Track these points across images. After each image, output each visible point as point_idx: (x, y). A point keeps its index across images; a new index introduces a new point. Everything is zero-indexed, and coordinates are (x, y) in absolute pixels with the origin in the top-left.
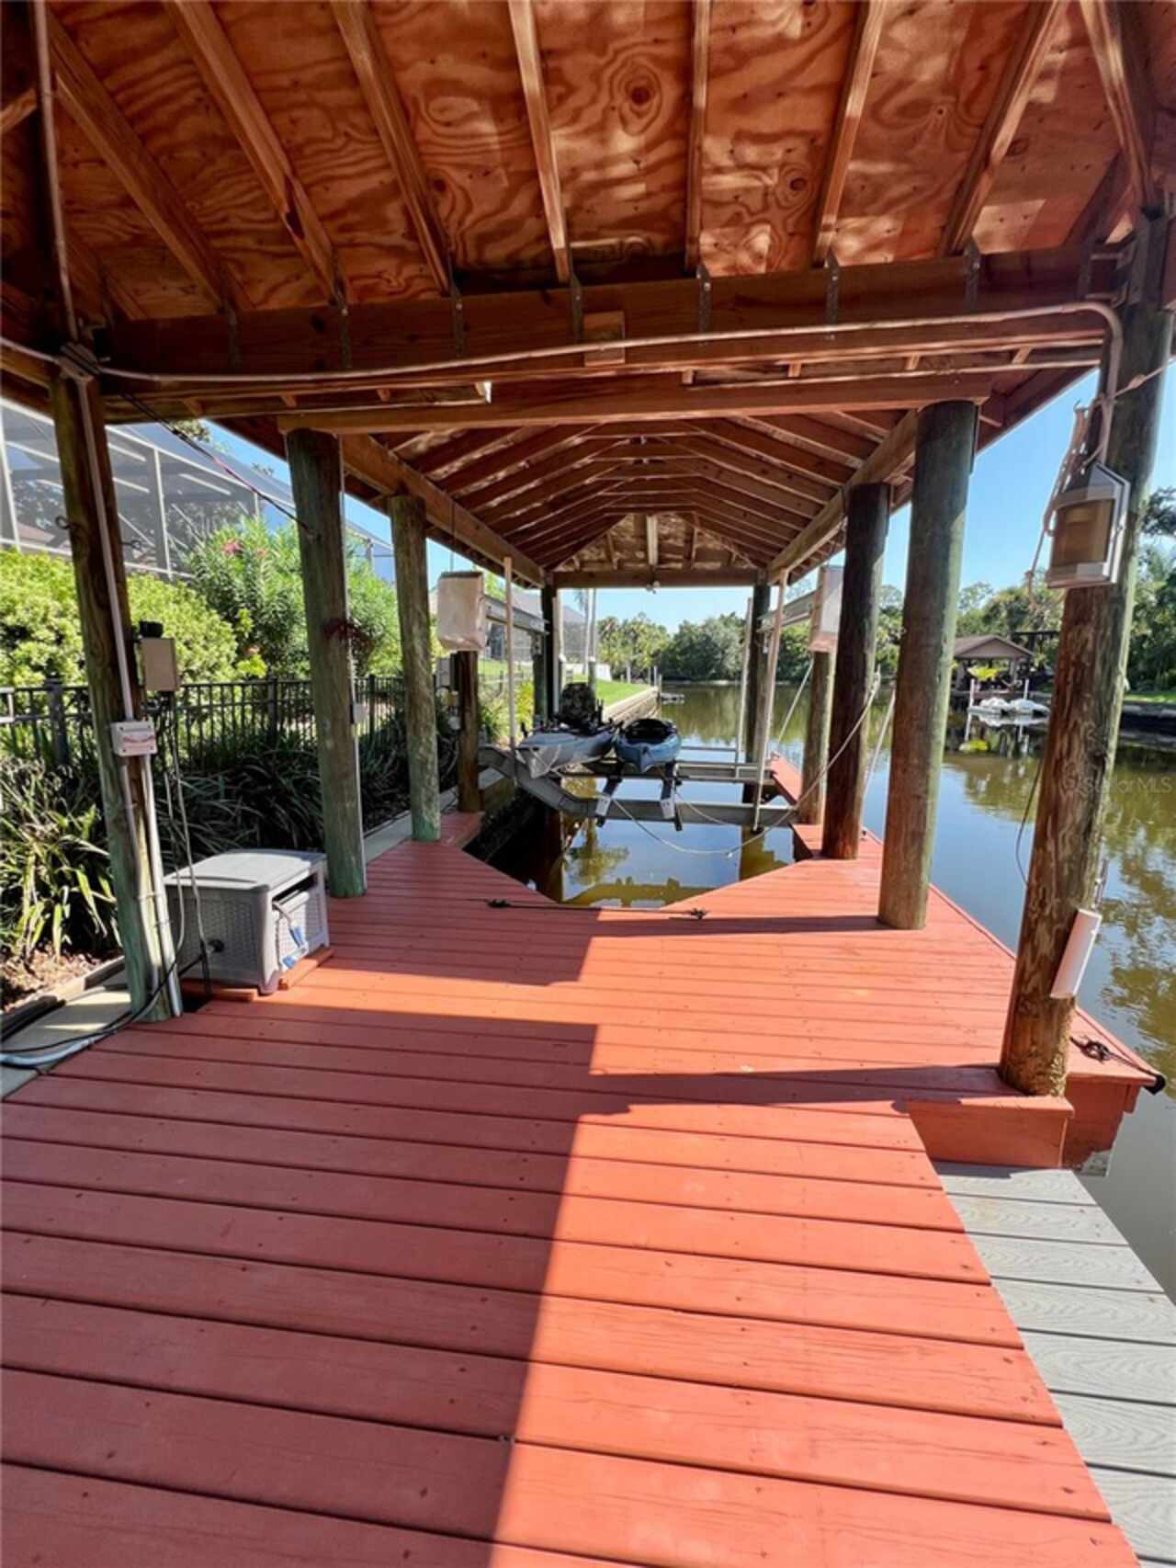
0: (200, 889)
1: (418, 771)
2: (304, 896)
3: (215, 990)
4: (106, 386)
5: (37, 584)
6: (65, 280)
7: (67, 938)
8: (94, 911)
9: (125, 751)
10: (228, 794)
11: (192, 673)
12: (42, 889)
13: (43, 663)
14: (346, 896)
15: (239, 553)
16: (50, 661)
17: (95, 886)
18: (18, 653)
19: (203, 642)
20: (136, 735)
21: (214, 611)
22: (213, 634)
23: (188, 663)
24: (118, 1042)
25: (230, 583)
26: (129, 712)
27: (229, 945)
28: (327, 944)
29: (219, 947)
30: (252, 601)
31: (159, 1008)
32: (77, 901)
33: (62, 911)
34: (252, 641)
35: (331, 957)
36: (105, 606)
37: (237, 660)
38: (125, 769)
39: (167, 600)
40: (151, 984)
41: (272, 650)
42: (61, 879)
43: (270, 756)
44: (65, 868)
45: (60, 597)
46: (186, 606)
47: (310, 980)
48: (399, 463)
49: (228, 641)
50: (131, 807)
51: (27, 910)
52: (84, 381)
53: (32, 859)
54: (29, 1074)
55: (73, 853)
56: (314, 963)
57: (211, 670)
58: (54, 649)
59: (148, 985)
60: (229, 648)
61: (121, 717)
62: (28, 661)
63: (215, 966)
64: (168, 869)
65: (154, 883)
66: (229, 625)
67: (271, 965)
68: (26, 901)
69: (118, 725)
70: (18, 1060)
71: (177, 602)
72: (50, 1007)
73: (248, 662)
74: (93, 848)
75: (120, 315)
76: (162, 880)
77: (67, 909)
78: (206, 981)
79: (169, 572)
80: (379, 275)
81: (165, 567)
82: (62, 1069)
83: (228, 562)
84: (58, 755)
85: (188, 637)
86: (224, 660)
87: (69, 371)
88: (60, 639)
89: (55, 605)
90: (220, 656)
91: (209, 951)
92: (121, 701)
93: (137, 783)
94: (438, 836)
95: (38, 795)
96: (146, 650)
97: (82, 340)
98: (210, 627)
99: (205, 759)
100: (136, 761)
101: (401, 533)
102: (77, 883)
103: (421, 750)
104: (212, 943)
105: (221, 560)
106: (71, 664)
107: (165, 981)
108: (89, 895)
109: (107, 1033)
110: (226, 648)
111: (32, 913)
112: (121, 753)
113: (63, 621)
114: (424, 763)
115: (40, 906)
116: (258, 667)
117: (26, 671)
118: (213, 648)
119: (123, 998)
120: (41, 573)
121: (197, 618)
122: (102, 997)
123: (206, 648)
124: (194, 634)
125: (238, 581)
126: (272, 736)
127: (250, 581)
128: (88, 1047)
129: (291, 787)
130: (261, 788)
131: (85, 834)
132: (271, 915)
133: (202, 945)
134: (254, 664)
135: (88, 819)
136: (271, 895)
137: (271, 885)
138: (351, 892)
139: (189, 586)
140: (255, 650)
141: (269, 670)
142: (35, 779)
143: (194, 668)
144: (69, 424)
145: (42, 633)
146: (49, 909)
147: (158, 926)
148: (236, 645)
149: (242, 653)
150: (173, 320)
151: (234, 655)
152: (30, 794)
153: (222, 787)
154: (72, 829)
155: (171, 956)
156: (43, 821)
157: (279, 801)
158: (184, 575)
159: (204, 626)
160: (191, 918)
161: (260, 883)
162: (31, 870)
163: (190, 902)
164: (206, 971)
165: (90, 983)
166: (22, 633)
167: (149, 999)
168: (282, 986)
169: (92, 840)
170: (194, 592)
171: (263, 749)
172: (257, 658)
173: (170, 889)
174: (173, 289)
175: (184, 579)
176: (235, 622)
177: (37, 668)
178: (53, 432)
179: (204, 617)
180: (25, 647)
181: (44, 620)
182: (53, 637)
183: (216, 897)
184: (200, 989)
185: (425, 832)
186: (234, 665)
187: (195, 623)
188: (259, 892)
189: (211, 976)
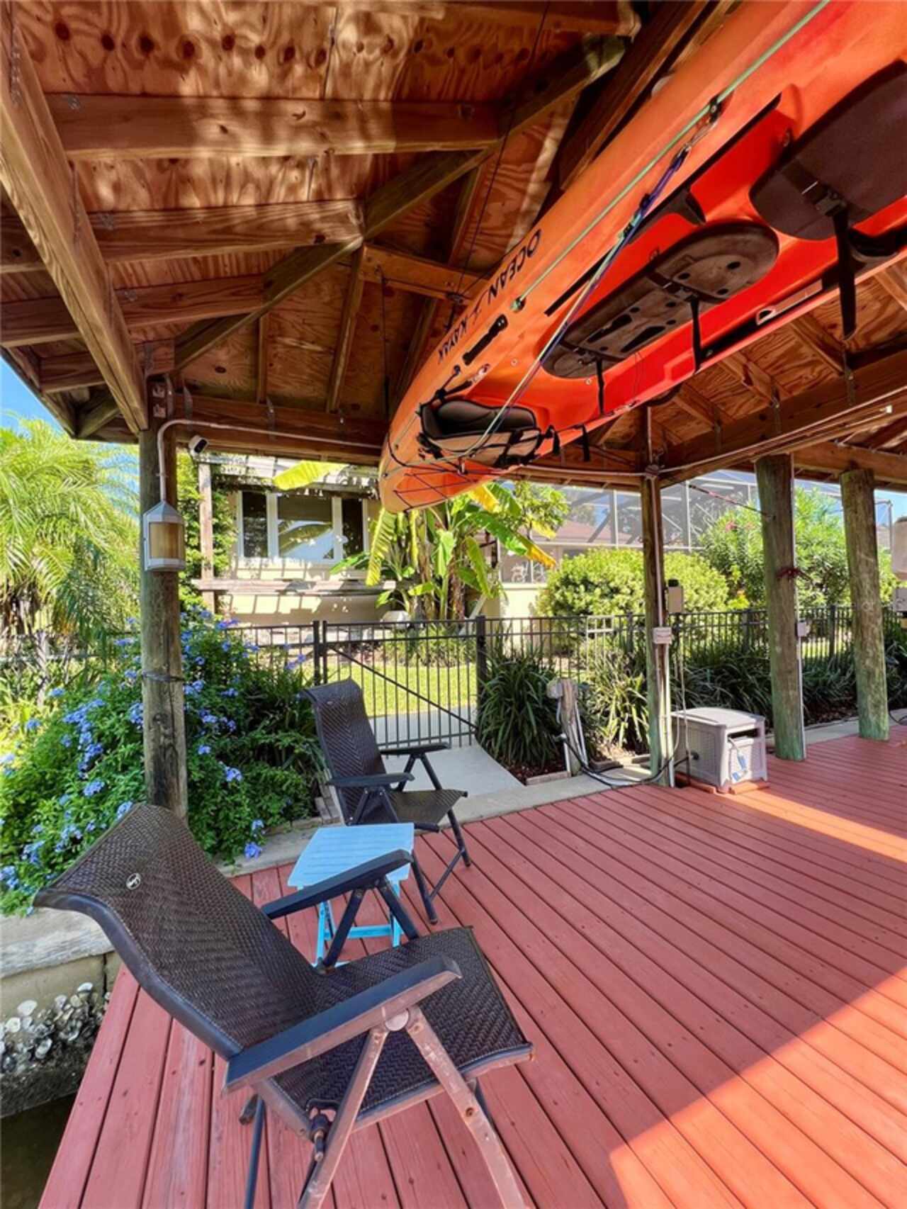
0: (689, 721)
1: (864, 680)
2: (751, 741)
3: (693, 782)
4: (663, 477)
5: (624, 565)
6: (650, 441)
7: (625, 740)
8: (637, 729)
9: (658, 641)
10: (712, 680)
11: (698, 608)
12: (618, 714)
13: (624, 605)
14: (787, 758)
15: (735, 529)
16: (627, 604)
17: (639, 716)
18: (614, 601)
19: (706, 589)
20: (664, 634)
21: (714, 569)
22: (713, 583)
23: (696, 602)
24: (645, 788)
25: (727, 549)
26: (661, 623)
27: (701, 756)
28: (766, 778)
29: (696, 757)
30: (742, 559)
31: (663, 779)
32: (631, 720)
33: (625, 725)
34: (740, 586)
35: (767, 787)
36: (655, 574)
37: (728, 599)
38: (657, 651)
39: (687, 565)
40: (662, 766)
41: (754, 591)
42: (625, 710)
43: (742, 660)
44: (627, 704)
45: (634, 570)
46: (697, 568)
47: (751, 794)
48: (849, 448)
49: (722, 587)
50: (658, 669)
51: (611, 721)
52: (653, 479)
53: (614, 698)
54: (609, 787)
55: (631, 698)
56: (755, 786)
57: (710, 606)
58: (628, 598)
59: (659, 765)
60: (723, 591)
61: (657, 625)
62: (617, 604)
63: (693, 768)
64: (673, 710)
65: (666, 713)
66: (723, 577)
67: (725, 776)
68: (611, 717)
69: (656, 629)
70: (605, 780)
71: (692, 566)
72: (616, 766)
73: (735, 601)
74: (640, 696)
75: (670, 445)
76: (670, 714)
77: (627, 725)
78: (688, 775)
79: (690, 548)
80: (801, 377)
81: (687, 545)
82: (622, 790)
83: (727, 536)
84: (629, 648)
85: (697, 586)
86: (719, 599)
87: (648, 477)
88: (632, 592)
89: (632, 575)
90: (716, 597)
91: (691, 757)
92: (657, 618)
93: (662, 658)
94: (887, 737)
95: (620, 666)
96: (671, 593)
97: (654, 462)
98: (711, 579)
99: (700, 659)
100: (662, 646)
101: (849, 498)
102: (631, 713)
103: (868, 662)
104: (693, 753)
105: (722, 536)
106: (636, 605)
107: (667, 765)
108: (636, 719)
109: (640, 783)
110: (720, 592)
111: (613, 722)
112: (656, 642)
113: (634, 583)
114: (870, 674)
115: (615, 722)
116: (743, 603)
117: (616, 609)
118: (712, 592)
119: (648, 772)
120: (627, 559)
121: (704, 575)
122: (638, 769)
123: (707, 592)
124: (701, 584)
125: (732, 548)
126: (744, 647)
127: (741, 545)
128: (631, 786)
129: (755, 682)
130: (734, 681)
131: (637, 688)
132: (727, 746)
133: (687, 753)
134: (740, 602)
135: (639, 679)
136: (728, 732)
137: (728, 725)
138: (791, 757)
139: (701, 555)
140: (741, 592)
141: (751, 605)
142: (619, 659)
143: (699, 605)
144: (647, 498)
145: (625, 590)
146: (619, 724)
147: (666, 734)
148: (727, 589)
149: (732, 595)
150: (692, 440)
151: (726, 596)
152: (616, 666)
153: (708, 676)
154: (632, 685)
155: (671, 753)
156: (620, 679)
157: (745, 690)
158: (699, 548)
159: (707, 579)
160: (682, 735)
161: (721, 723)
162: (614, 702)
163: (683, 727)
164: (688, 769)
165: (634, 762)
166: (616, 591)
167: (660, 772)
168: (731, 791)
169: (641, 692)
170: (702, 558)
171: (737, 655)
172: (742, 597)
173: (674, 719)
174: (693, 425)
175: (697, 551)
176: (728, 574)
177: (621, 608)
178: (640, 501)
179: (708, 573)
180: (618, 597)
181: (626, 583)
182: (629, 591)
183: (696, 727)
184: (685, 778)
185: (872, 731)
186: (726, 603)
187: (702, 577)
188: (720, 728)
189: (691, 773)
